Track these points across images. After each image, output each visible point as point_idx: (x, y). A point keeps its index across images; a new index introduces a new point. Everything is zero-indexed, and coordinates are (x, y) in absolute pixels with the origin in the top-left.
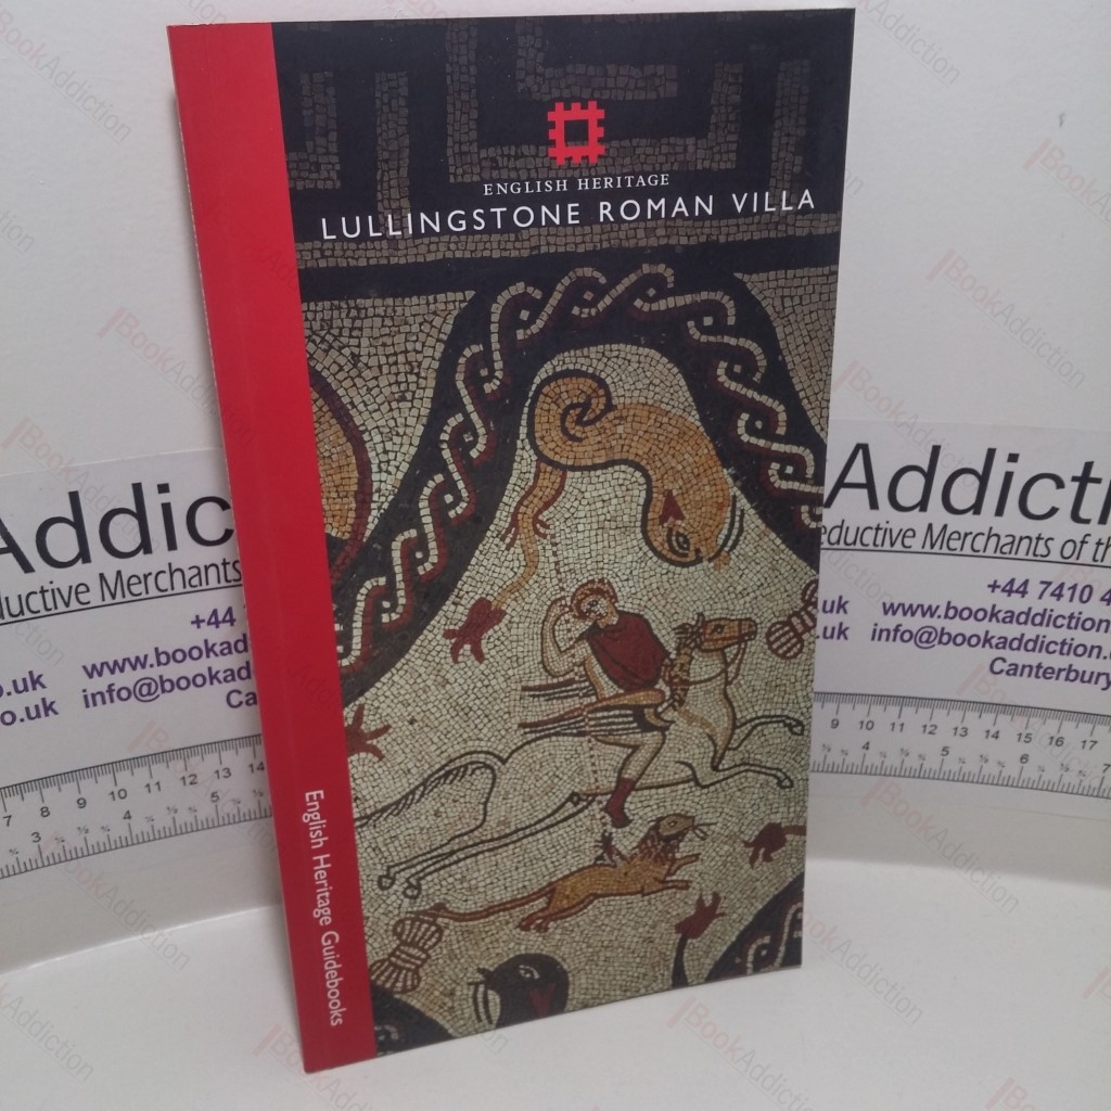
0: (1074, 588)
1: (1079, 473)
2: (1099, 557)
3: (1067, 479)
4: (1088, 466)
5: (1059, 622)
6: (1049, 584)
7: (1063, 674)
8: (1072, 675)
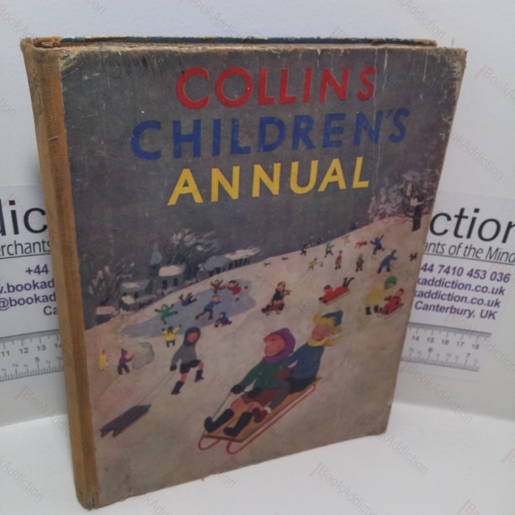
0: (455, 269)
1: (458, 213)
2: (466, 254)
3: (452, 216)
4: (462, 210)
5: (448, 284)
6: (443, 266)
7: (449, 310)
8: (453, 311)
